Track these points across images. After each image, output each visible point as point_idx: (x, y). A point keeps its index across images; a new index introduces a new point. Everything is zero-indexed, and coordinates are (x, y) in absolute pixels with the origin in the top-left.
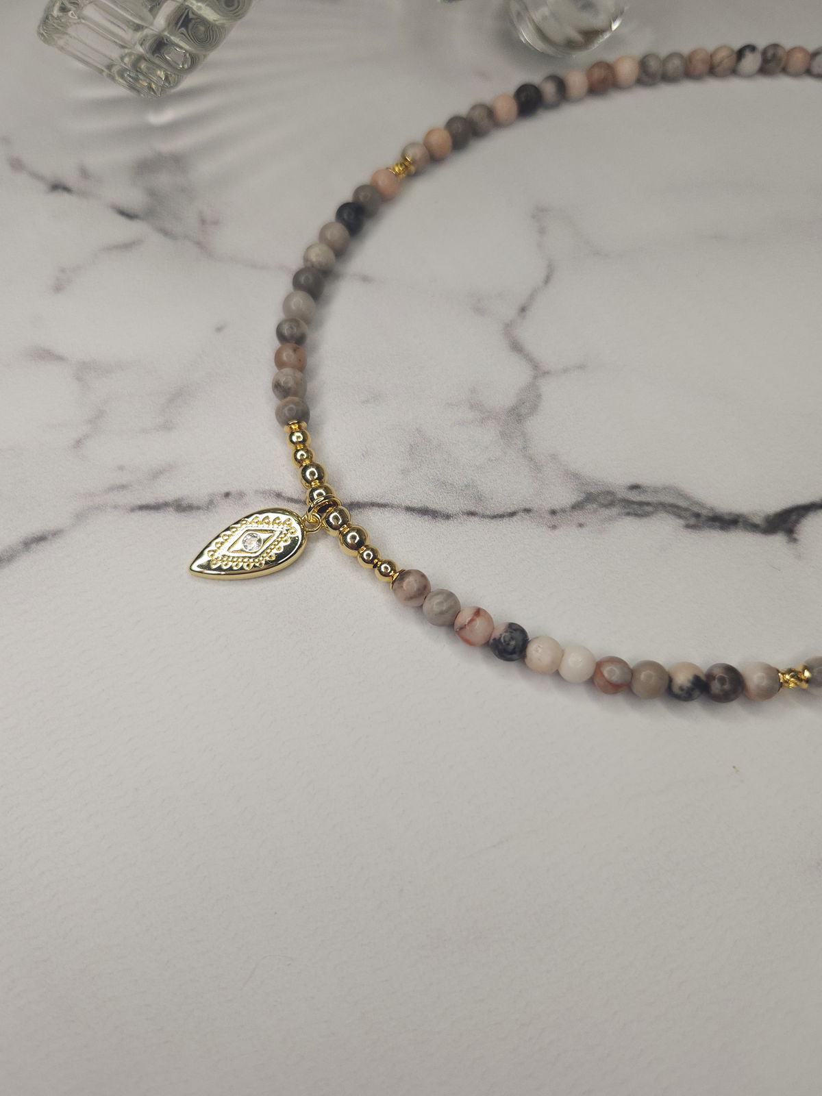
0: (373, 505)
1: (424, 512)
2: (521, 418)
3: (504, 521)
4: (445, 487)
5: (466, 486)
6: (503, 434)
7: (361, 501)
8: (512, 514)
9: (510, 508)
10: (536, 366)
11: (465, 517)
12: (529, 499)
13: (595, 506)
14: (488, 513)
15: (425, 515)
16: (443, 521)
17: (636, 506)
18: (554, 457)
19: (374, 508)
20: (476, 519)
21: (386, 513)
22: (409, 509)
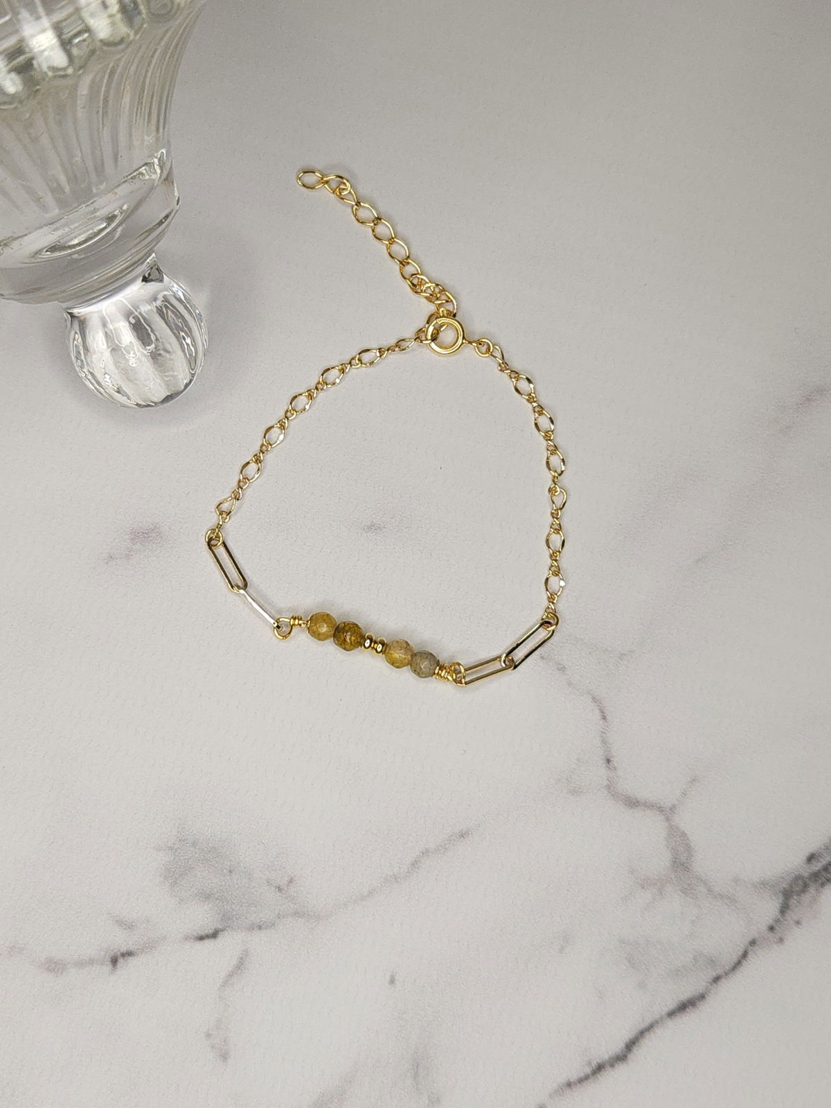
0: (642, 1033)
1: (683, 1007)
2: (685, 865)
3: (744, 964)
4: (680, 973)
5: (694, 959)
6: (684, 891)
7: (631, 1037)
8: (745, 955)
9: (739, 950)
10: (660, 807)
11: (715, 985)
12: (746, 931)
13: (795, 897)
14: (727, 968)
15: (685, 1008)
16: (702, 1003)
17: (823, 873)
18: (736, 880)
19: (645, 1034)
20: (723, 980)
21: (657, 1031)
22: (671, 1014)
